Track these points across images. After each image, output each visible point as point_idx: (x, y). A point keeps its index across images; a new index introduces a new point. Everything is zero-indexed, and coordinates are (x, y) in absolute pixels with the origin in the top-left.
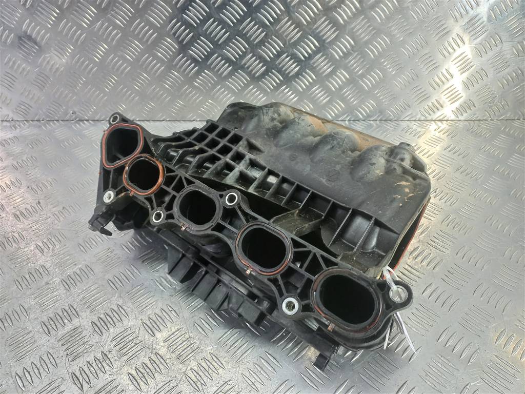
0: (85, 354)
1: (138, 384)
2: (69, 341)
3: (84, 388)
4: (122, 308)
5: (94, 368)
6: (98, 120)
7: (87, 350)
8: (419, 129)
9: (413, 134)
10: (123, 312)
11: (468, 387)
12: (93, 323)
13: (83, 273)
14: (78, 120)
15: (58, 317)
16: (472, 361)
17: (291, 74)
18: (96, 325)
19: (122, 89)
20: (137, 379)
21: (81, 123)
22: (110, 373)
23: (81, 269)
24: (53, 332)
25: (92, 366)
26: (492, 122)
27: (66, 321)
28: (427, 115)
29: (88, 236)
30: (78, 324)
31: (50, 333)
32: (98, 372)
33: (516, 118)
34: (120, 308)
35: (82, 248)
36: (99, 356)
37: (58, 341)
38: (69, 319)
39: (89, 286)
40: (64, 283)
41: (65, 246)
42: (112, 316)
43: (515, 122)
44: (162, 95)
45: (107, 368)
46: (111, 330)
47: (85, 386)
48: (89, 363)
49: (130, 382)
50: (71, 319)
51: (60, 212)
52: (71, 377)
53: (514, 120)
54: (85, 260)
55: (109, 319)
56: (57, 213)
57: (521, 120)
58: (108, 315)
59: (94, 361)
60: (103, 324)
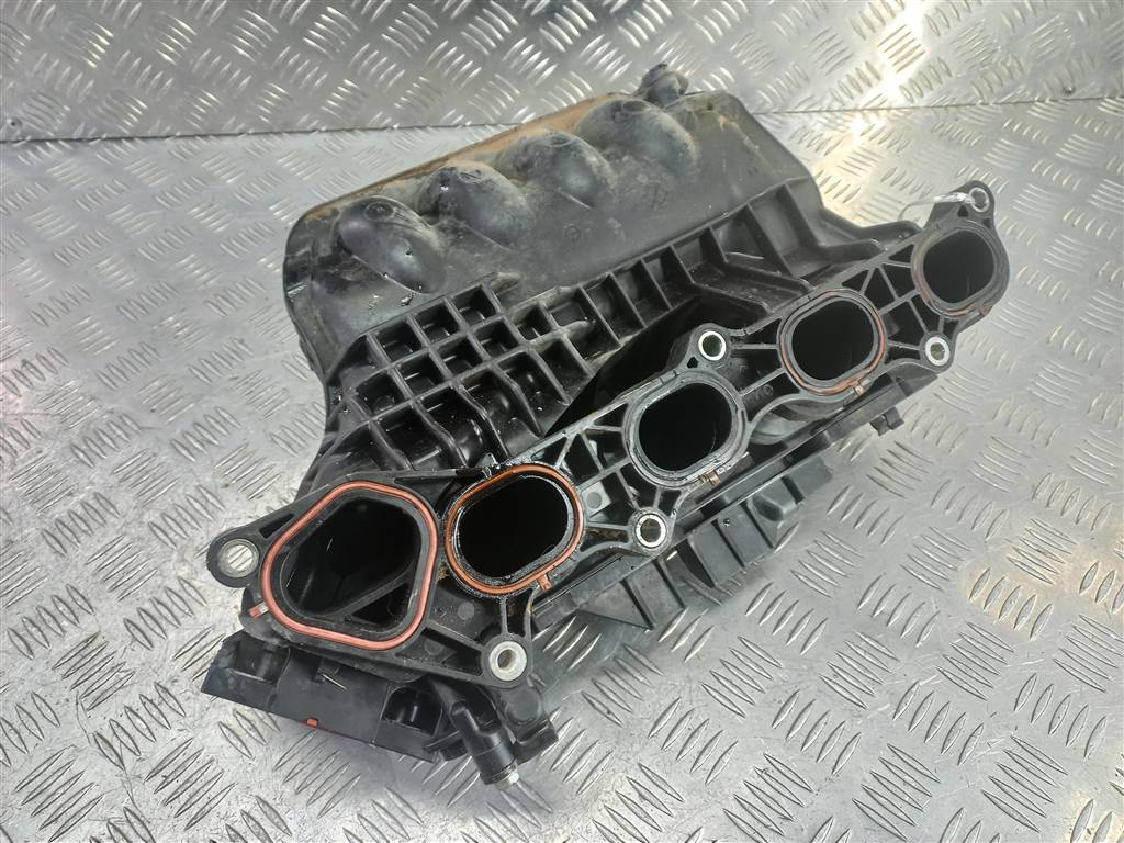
0: (121, 692)
1: (244, 744)
2: (78, 666)
3: (125, 762)
4: (190, 585)
5: (142, 720)
6: (80, 140)
7: (123, 681)
8: (828, 134)
9: (815, 147)
10: (194, 594)
11: (914, 690)
12: (128, 623)
13: (91, 511)
14: (31, 141)
15: (47, 617)
16: (924, 638)
17: (535, 11)
18: (137, 627)
19: (129, 60)
20: (239, 734)
21: (39, 148)
22: (182, 727)
23: (84, 504)
24: (37, 650)
25: (137, 715)
26: (984, 108)
27: (65, 623)
28: (846, 99)
29: (92, 426)
30: (93, 629)
31: (32, 653)
32: (154, 726)
33: (1037, 98)
34: (186, 585)
35: (81, 455)
36: (151, 693)
37: (54, 668)
38: (72, 618)
39: (106, 541)
40: (49, 538)
41: (40, 452)
42: (169, 604)
43: (1034, 108)
44: (230, 72)
45: (171, 716)
46: (172, 635)
47: (128, 758)
48: (131, 710)
49: (223, 742)
50: (76, 618)
51: (16, 372)
52: (93, 742)
53: (1033, 102)
54: (92, 483)
55: (165, 612)
56: (9, 375)
57: (1047, 101)
58: (159, 602)
59: (141, 705)
60: (150, 622)
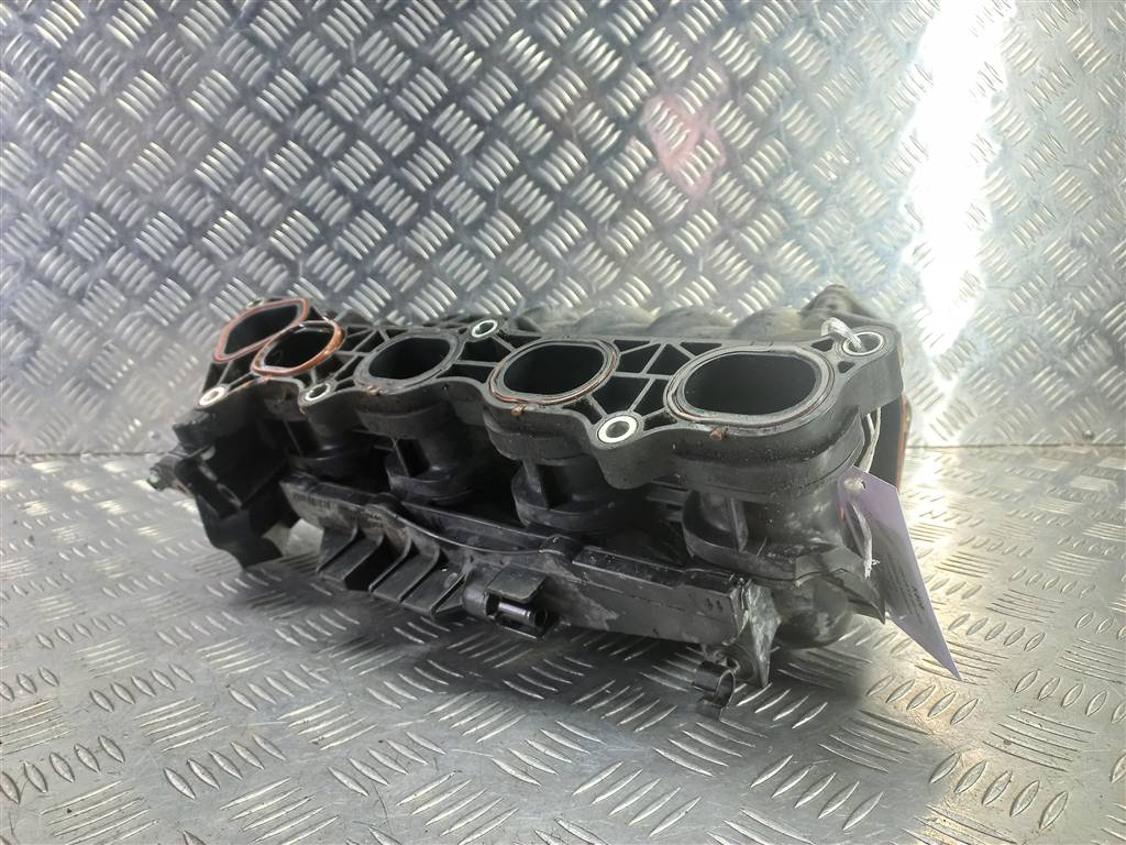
3: (23, 797)
5: (66, 763)
10: (182, 674)
12: (94, 692)
18: (102, 695)
23: (93, 619)
25: (62, 759)
32: (79, 769)
34: (176, 669)
36: (91, 743)
42: (150, 680)
45: (106, 762)
47: (30, 794)
50: (35, 689)
55: (141, 686)
59: (72, 752)
60: (120, 692)
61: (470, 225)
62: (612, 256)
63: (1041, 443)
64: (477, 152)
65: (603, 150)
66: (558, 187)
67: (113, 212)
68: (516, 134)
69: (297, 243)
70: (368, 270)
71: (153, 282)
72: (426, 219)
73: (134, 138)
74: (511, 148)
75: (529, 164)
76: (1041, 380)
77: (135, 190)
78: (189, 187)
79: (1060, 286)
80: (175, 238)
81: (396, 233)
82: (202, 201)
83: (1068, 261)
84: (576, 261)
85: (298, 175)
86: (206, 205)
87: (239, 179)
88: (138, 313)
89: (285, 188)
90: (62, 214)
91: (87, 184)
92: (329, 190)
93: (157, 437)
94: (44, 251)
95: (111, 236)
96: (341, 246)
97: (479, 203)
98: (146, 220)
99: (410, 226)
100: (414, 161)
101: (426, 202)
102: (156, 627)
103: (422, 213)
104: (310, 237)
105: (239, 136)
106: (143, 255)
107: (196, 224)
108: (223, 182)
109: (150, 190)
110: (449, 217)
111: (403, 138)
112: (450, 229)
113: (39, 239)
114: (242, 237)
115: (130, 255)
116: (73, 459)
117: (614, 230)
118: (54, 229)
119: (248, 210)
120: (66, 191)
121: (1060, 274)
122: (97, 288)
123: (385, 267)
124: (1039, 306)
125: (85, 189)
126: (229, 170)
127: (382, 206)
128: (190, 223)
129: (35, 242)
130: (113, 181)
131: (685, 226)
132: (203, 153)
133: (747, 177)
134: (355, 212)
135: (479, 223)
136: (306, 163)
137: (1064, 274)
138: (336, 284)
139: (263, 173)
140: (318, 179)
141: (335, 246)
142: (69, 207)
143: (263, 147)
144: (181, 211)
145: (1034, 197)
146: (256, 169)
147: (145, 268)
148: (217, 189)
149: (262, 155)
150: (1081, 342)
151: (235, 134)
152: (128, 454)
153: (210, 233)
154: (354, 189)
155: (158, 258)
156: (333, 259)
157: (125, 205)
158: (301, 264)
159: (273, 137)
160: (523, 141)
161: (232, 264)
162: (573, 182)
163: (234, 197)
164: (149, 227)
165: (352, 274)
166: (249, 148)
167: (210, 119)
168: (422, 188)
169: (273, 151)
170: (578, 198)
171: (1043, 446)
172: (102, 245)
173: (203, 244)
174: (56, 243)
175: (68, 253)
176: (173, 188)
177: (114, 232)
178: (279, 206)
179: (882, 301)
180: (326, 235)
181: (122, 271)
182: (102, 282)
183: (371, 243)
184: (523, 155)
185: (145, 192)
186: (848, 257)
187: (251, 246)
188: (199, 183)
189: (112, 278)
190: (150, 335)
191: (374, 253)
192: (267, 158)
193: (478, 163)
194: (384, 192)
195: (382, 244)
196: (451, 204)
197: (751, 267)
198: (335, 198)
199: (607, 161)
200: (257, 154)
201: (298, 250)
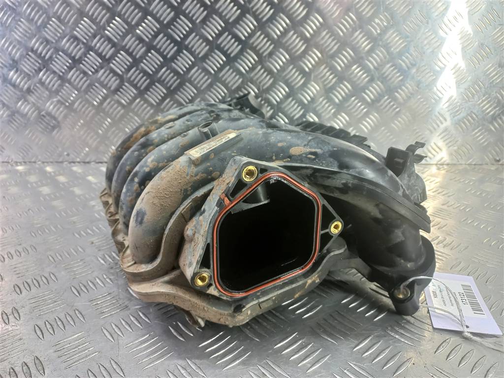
1: (42, 334)
4: (54, 275)
6: (87, 162)
10: (53, 278)
12: (16, 285)
13: (25, 250)
14: (71, 162)
18: (19, 287)
20: (43, 330)
22: (14, 324)
34: (51, 275)
61: (202, 57)
62: (270, 72)
63: (473, 163)
64: (204, 21)
65: (265, 19)
66: (243, 38)
67: (39, 51)
68: (223, 12)
69: (123, 67)
70: (155, 79)
71: (59, 85)
72: (181, 54)
73: (44, 15)
74: (221, 19)
75: (229, 27)
76: (476, 133)
77: (48, 42)
78: (72, 40)
79: (490, 86)
80: (68, 64)
81: (167, 61)
82: (78, 47)
83: (496, 74)
84: (252, 75)
85: (121, 34)
86: (80, 49)
87: (94, 36)
88: (55, 100)
89: (116, 40)
90: (16, 53)
91: (26, 38)
92: (135, 41)
93: (68, 155)
94: (10, 70)
95: (39, 63)
96: (142, 68)
97: (206, 46)
98: (54, 56)
99: (174, 58)
100: (174, 26)
101: (181, 46)
102: (48, 253)
103: (179, 52)
104: (128, 63)
105: (93, 15)
106: (54, 72)
107: (77, 57)
108: (87, 38)
109: (54, 41)
110: (192, 53)
111: (169, 14)
112: (193, 59)
113: (8, 65)
114: (98, 64)
115: (49, 72)
116: (34, 164)
117: (271, 60)
118: (13, 60)
119: (100, 51)
120: (16, 42)
121: (491, 81)
122: (35, 87)
123: (163, 78)
124: (479, 97)
125: (25, 41)
126: (90, 32)
127: (160, 48)
128: (74, 57)
129: (6, 66)
130: (37, 37)
131: (305, 57)
132: (77, 23)
133: (336, 33)
134: (148, 51)
135: (206, 56)
136: (124, 28)
137: (493, 81)
138: (141, 86)
139: (105, 33)
140: (130, 35)
141: (140, 67)
142: (18, 49)
143: (104, 20)
144: (69, 51)
145: (482, 41)
146: (102, 31)
147: (56, 79)
148: (85, 41)
149: (104, 24)
150: (499, 115)
151: (90, 14)
152: (57, 162)
153: (83, 62)
154: (147, 40)
155: (61, 74)
156: (139, 74)
157: (44, 49)
158: (125, 76)
159: (108, 15)
160: (226, 15)
161: (94, 76)
162: (251, 36)
163: (93, 44)
164: (56, 59)
165: (148, 81)
166: (98, 20)
167: (78, 6)
168: (179, 39)
169: (109, 22)
170: (253, 43)
171: (475, 165)
172: (36, 68)
173: (81, 68)
174: (15, 67)
175: (21, 72)
176: (65, 40)
177: (40, 62)
178: (113, 49)
179: (400, 94)
180: (136, 62)
181: (46, 80)
182: (38, 85)
183: (156, 66)
184: (226, 22)
185: (52, 43)
186: (384, 73)
187: (102, 68)
188: (76, 38)
189: (42, 83)
190: (61, 109)
191: (158, 71)
192: (106, 25)
193: (205, 26)
194: (161, 41)
195: (161, 67)
196: (193, 47)
197: (337, 78)
198: (138, 45)
199: (267, 25)
200: (101, 24)
201: (123, 70)
